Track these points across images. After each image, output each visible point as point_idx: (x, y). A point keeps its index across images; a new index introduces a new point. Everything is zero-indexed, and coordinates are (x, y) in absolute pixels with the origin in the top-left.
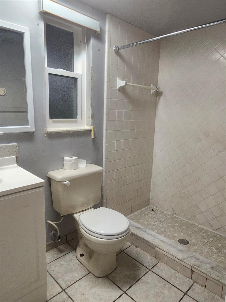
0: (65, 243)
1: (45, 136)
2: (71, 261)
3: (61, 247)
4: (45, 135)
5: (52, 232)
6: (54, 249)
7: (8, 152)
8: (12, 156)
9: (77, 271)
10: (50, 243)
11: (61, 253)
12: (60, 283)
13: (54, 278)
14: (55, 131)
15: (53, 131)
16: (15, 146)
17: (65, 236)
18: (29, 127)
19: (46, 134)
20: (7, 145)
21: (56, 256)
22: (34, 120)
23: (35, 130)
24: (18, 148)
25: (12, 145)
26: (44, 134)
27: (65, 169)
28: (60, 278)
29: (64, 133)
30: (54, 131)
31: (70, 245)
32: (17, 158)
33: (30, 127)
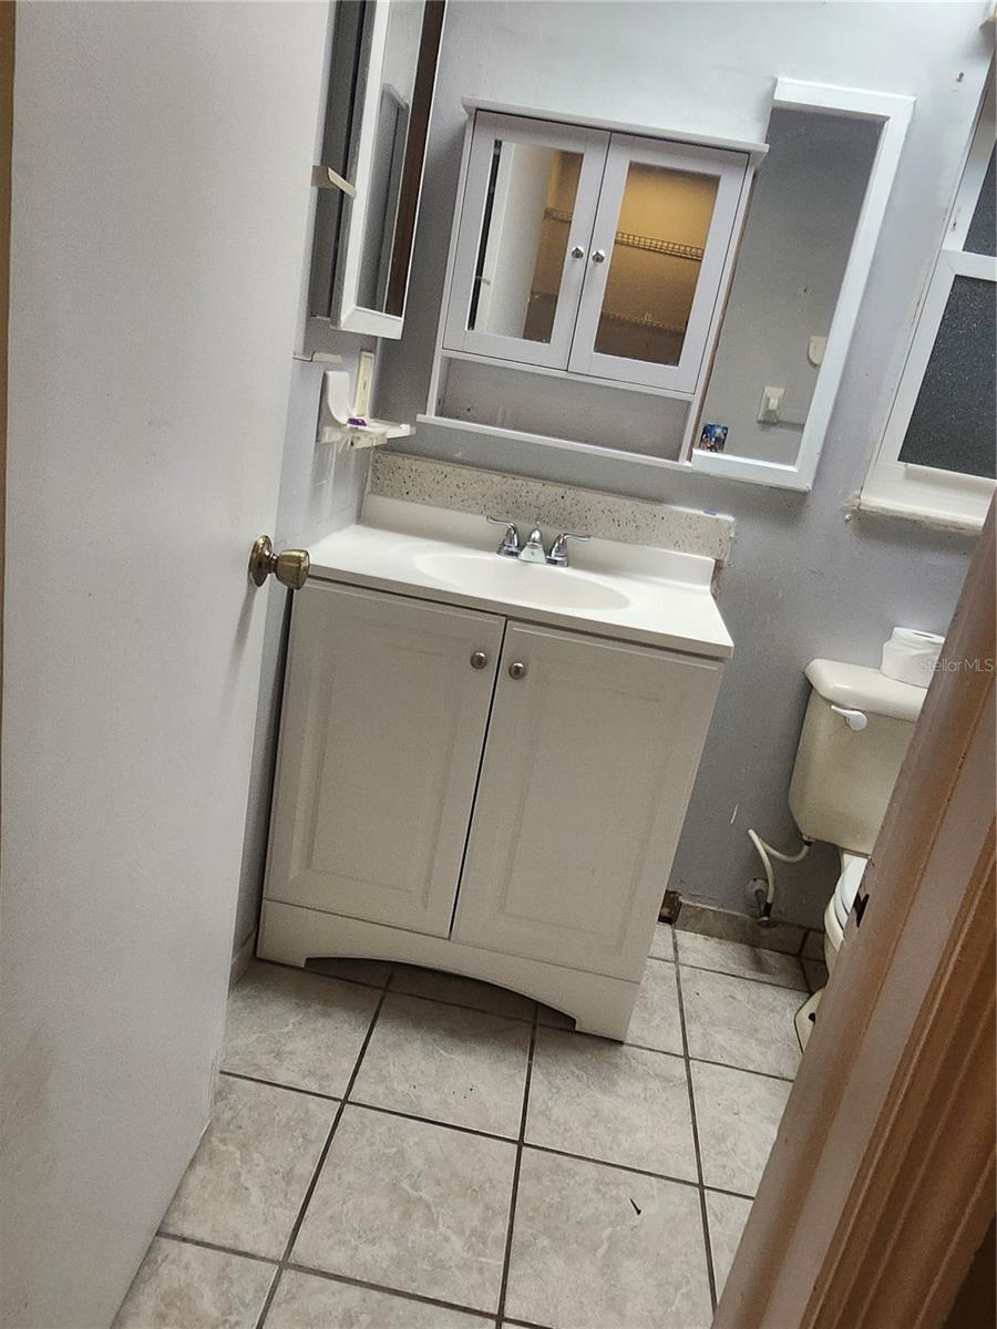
0: (792, 955)
1: (847, 520)
2: (772, 1011)
3: (770, 956)
4: (847, 517)
5: (755, 880)
6: (745, 946)
7: (698, 538)
8: (707, 555)
9: (768, 1048)
10: (736, 917)
11: (757, 970)
12: (692, 1034)
13: (682, 1010)
14: (894, 511)
15: (882, 509)
16: (726, 526)
17: (800, 927)
18: (794, 473)
19: (853, 512)
20: (701, 513)
21: (734, 967)
22: (818, 449)
23: (814, 484)
24: (732, 535)
25: (717, 520)
26: (848, 512)
27: (884, 672)
28: (703, 1024)
29: (935, 528)
30: (888, 510)
31: (803, 969)
32: (718, 567)
33: (797, 471)
